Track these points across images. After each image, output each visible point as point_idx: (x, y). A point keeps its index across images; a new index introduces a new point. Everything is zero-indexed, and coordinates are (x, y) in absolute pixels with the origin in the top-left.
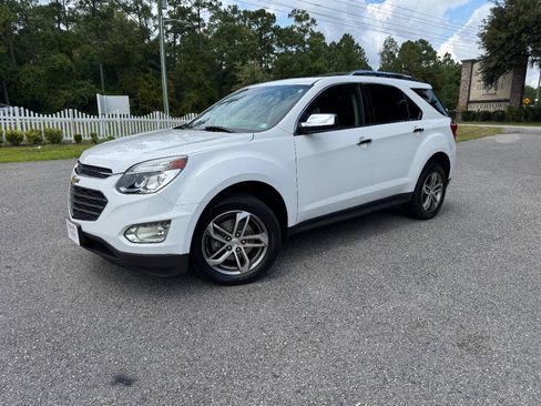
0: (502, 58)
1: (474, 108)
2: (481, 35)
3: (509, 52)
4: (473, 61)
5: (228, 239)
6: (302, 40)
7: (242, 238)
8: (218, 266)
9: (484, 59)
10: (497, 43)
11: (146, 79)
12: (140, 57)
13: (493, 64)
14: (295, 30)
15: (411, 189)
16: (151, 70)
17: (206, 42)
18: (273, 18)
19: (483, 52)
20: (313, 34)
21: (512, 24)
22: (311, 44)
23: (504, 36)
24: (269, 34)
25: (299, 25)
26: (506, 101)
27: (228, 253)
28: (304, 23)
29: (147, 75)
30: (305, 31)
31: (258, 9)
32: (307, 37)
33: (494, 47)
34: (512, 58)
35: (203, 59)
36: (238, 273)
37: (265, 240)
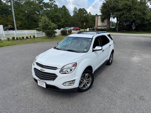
0: (105, 16)
1: (99, 28)
2: (100, 9)
3: (107, 15)
4: (98, 16)
5: (83, 80)
6: (52, 6)
7: (86, 80)
8: (81, 88)
10: (104, 12)
13: (103, 17)
14: (49, 3)
15: (108, 59)
20: (55, 5)
21: (107, 7)
22: (54, 8)
23: (106, 10)
24: (42, 4)
25: (50, 2)
26: (106, 26)
27: (83, 84)
28: (52, 2)
30: (52, 4)
32: (53, 6)
34: (108, 16)
36: (85, 88)
37: (91, 79)
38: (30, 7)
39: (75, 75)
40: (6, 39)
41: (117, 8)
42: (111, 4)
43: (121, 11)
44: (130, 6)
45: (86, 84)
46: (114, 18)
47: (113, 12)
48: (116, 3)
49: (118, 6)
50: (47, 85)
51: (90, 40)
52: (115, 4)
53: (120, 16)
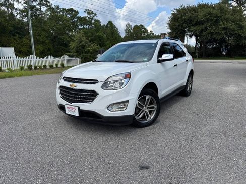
0: (177, 33)
2: (168, 24)
3: (179, 31)
4: (165, 34)
5: (142, 107)
6: (91, 22)
7: (147, 106)
8: (139, 120)
9: (170, 33)
10: (175, 27)
11: (15, 39)
12: (11, 28)
13: (174, 35)
14: (87, 18)
15: (185, 84)
16: (17, 35)
17: (45, 22)
18: (77, 12)
19: (169, 30)
20: (96, 20)
21: (180, 20)
22: (95, 25)
23: (177, 24)
24: (76, 19)
25: (89, 16)
27: (142, 113)
28: (91, 15)
29: (15, 37)
30: (92, 19)
31: (70, 8)
32: (93, 21)
33: (174, 28)
34: (180, 33)
35: (44, 30)
36: (146, 121)
37: (156, 107)
38: (58, 23)
39: (128, 94)
40: (19, 68)
41: (195, 20)
42: (185, 13)
43: (203, 24)
44: (217, 16)
45: (147, 114)
46: (191, 36)
47: (190, 26)
48: (193, 12)
49: (197, 16)
50: (80, 111)
51: (153, 45)
52: (192, 14)
53: (201, 32)
